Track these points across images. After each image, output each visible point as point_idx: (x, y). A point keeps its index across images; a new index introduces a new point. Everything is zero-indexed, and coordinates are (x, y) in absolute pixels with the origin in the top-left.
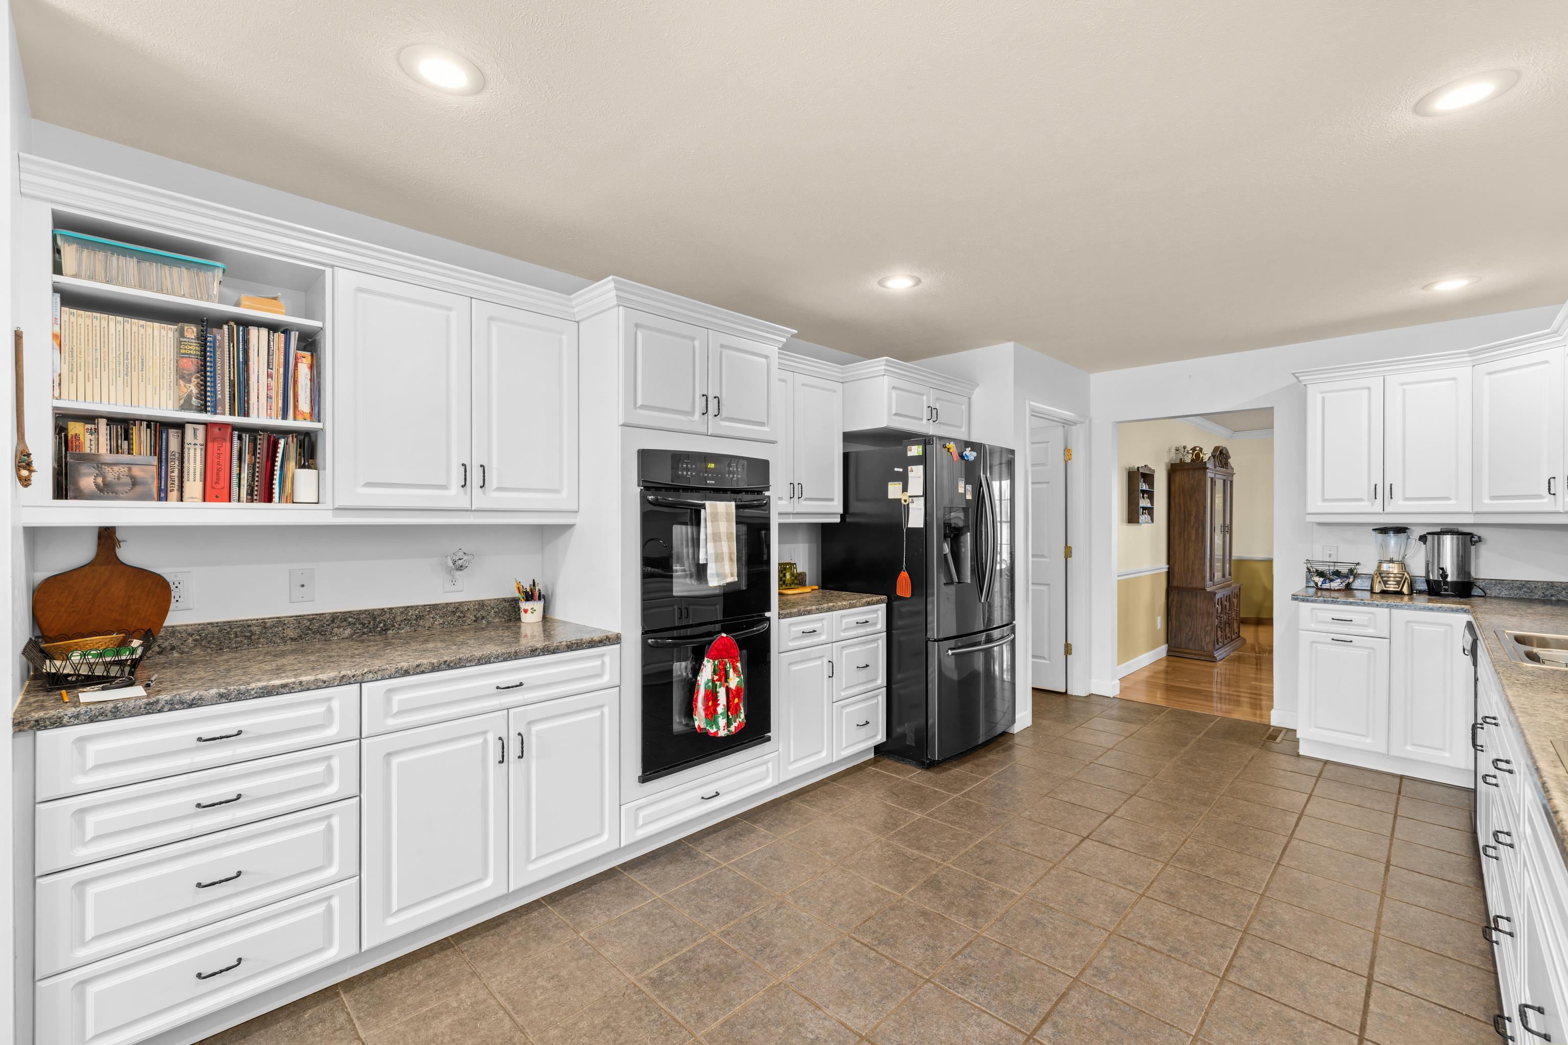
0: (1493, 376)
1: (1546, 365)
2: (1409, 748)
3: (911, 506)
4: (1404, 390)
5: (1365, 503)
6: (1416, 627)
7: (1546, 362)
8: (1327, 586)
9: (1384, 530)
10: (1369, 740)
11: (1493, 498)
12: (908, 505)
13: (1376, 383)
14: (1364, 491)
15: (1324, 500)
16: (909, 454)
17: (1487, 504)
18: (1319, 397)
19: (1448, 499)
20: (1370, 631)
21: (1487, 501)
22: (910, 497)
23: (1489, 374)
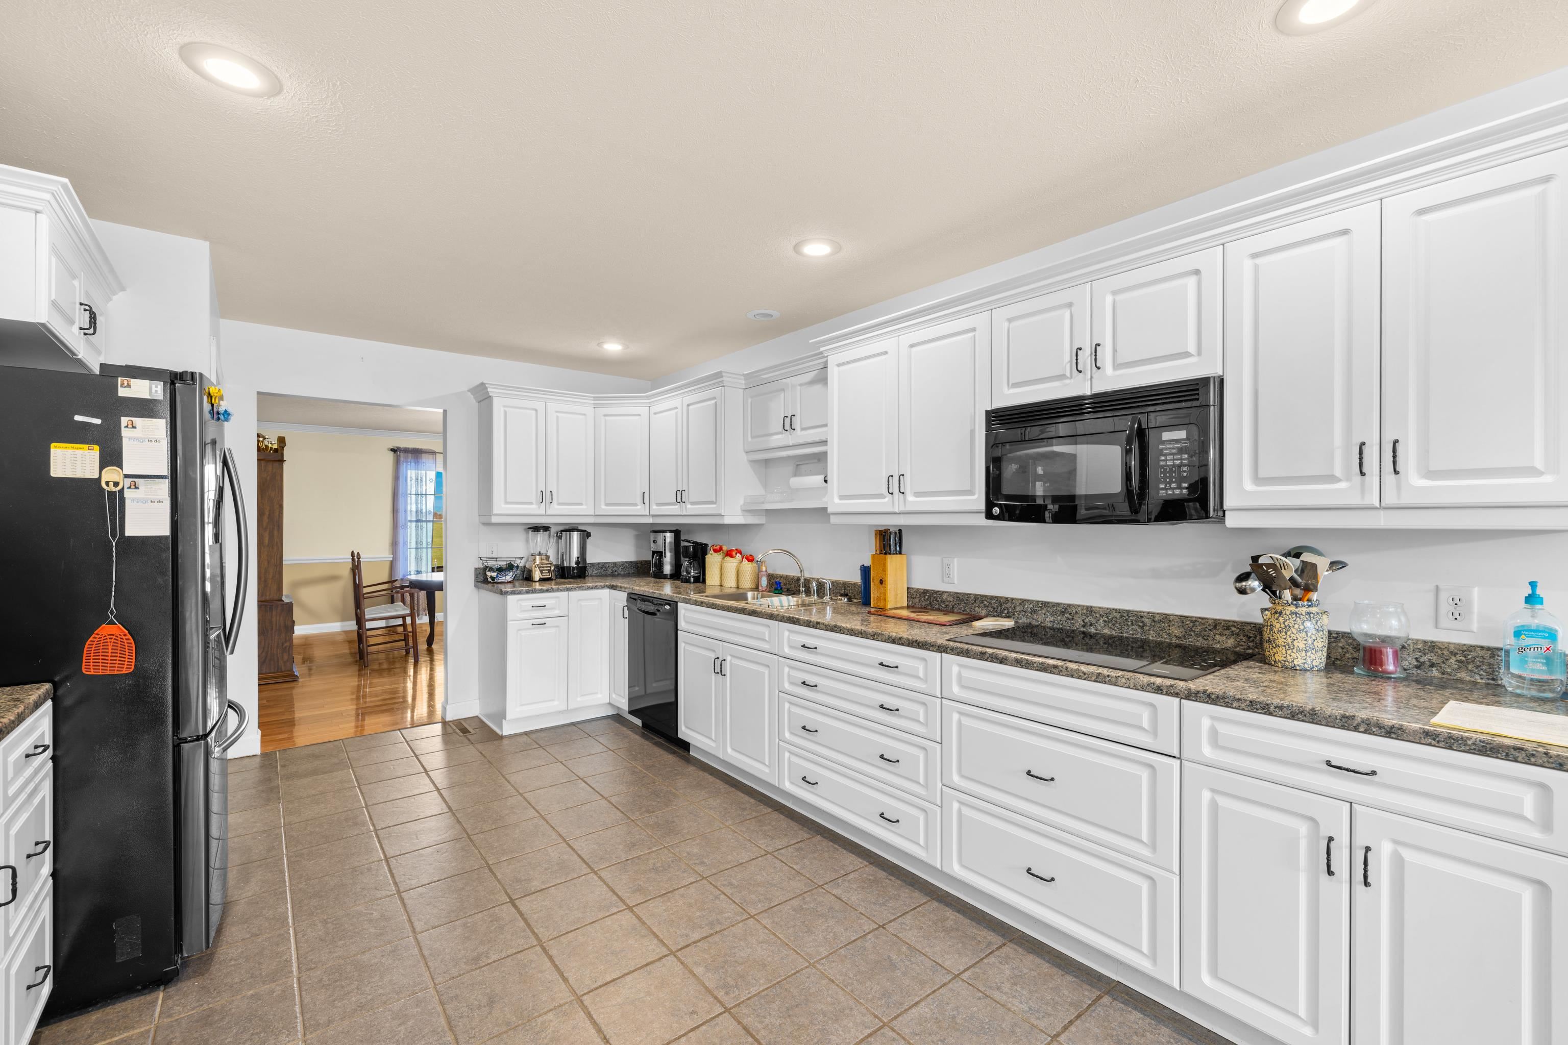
0: (607, 418)
1: (637, 418)
2: (579, 699)
3: (128, 494)
4: (558, 417)
5: (534, 506)
6: (583, 603)
7: (639, 415)
8: (502, 579)
9: (536, 528)
10: (556, 703)
11: (607, 505)
12: (121, 491)
13: (540, 406)
14: (534, 497)
15: (507, 503)
16: (122, 392)
17: (604, 509)
18: (502, 409)
19: (581, 504)
20: (557, 612)
21: (604, 507)
22: (126, 476)
23: (605, 416)
